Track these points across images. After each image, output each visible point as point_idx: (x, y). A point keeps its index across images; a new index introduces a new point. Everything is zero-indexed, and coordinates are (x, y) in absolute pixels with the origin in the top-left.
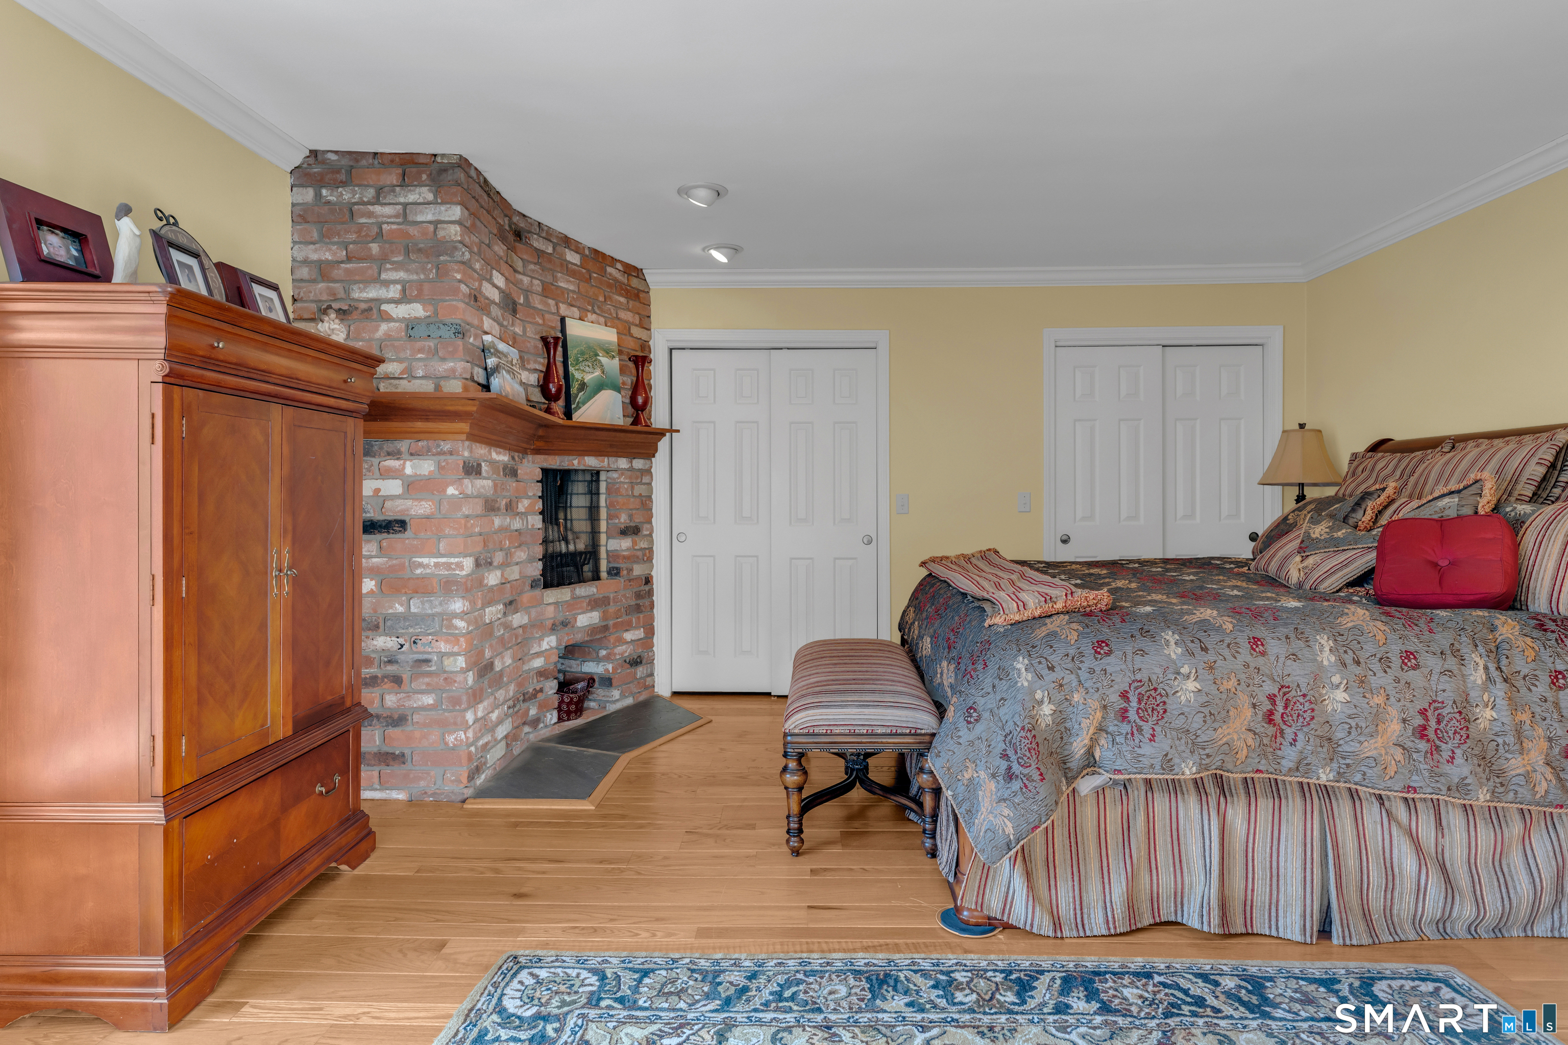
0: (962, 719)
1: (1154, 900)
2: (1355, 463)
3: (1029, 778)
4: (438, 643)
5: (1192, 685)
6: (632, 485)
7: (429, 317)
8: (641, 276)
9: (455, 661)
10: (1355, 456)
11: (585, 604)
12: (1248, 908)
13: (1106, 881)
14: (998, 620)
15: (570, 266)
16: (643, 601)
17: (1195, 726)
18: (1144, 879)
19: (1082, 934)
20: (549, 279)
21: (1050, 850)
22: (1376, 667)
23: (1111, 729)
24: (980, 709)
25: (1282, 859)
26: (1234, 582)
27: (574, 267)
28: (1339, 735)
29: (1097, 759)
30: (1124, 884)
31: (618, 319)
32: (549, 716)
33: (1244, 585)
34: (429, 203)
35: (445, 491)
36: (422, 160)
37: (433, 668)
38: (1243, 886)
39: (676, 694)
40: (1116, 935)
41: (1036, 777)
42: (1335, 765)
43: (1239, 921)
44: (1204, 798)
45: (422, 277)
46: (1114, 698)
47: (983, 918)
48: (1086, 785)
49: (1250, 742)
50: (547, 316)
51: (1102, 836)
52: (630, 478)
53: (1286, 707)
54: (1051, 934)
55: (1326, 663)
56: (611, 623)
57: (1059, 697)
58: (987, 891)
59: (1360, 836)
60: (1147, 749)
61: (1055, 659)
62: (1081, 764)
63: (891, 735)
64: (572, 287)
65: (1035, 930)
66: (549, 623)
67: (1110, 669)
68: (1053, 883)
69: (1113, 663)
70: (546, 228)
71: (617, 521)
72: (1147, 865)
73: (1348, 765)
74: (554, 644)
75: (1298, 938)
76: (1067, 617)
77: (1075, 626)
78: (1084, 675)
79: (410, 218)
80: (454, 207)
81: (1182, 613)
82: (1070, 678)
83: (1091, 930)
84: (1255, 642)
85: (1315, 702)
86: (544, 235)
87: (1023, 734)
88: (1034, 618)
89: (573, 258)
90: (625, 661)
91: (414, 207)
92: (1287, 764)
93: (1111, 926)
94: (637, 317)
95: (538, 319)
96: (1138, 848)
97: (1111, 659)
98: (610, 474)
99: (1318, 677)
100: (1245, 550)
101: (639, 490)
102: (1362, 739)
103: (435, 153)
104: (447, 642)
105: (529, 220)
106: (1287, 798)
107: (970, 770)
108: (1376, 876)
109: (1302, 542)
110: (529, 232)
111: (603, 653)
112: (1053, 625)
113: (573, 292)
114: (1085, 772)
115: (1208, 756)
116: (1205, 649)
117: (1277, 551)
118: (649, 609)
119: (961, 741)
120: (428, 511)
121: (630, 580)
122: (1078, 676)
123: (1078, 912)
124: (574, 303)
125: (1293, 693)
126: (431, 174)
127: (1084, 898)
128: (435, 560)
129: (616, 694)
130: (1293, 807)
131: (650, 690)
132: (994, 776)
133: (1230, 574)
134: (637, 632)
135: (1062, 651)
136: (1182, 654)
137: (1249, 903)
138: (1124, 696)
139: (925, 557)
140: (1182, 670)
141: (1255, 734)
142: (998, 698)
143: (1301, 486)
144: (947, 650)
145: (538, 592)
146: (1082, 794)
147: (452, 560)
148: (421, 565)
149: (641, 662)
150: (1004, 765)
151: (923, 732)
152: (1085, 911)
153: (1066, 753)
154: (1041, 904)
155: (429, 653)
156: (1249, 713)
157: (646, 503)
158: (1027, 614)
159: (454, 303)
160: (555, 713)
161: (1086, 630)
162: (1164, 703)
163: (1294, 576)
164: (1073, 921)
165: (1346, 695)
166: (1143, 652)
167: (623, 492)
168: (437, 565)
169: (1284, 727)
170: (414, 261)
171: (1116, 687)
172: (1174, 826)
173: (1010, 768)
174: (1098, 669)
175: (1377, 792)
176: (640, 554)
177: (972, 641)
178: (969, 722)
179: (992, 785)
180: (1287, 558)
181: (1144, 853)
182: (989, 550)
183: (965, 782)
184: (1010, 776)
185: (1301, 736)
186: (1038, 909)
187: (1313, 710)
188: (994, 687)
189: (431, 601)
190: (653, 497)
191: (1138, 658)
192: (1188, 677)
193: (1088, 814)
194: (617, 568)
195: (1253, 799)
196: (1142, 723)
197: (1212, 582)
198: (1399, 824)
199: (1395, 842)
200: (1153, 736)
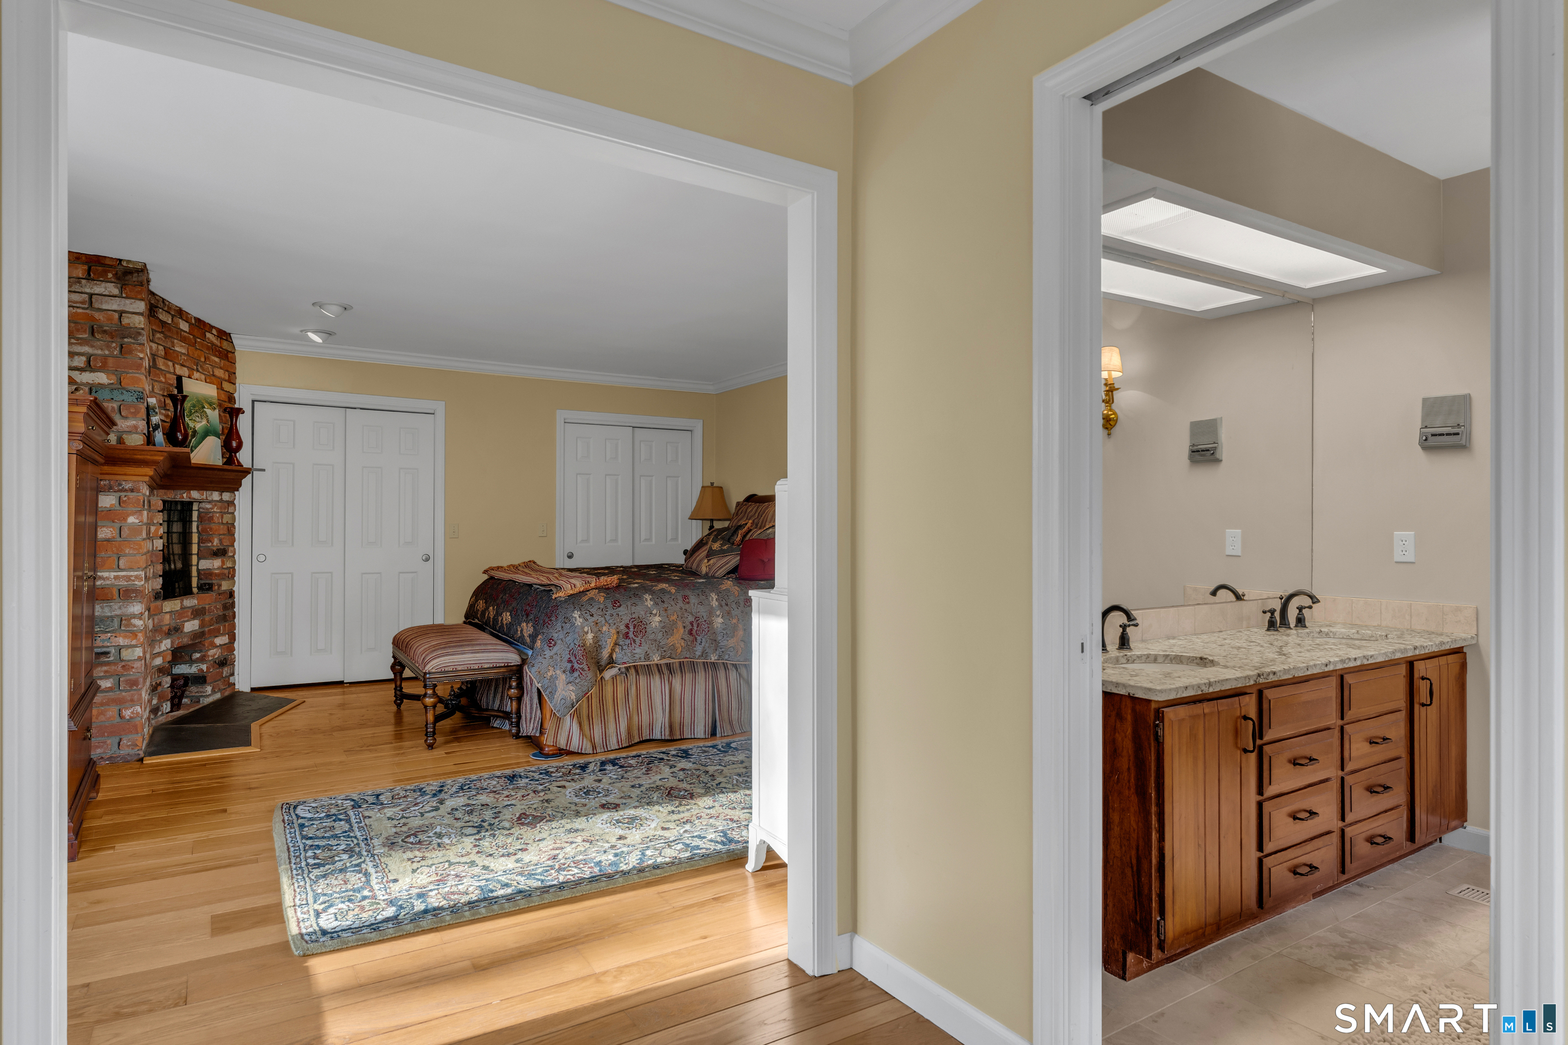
0: (546, 645)
1: (640, 729)
2: (738, 508)
3: (583, 669)
4: (117, 639)
5: (657, 619)
6: (222, 514)
7: (112, 384)
8: (229, 340)
9: (133, 652)
10: (738, 503)
11: (190, 614)
12: (682, 726)
13: (617, 722)
14: (561, 594)
15: (183, 333)
16: (227, 612)
17: (659, 638)
18: (635, 718)
19: (606, 750)
20: (169, 345)
21: (590, 710)
22: (734, 606)
23: (621, 643)
24: (555, 639)
25: (696, 701)
26: (676, 574)
27: (185, 334)
28: (719, 638)
29: (614, 659)
30: (626, 722)
31: (214, 375)
32: (165, 706)
33: (680, 575)
34: (115, 296)
35: (125, 519)
36: (108, 262)
37: (112, 659)
38: (679, 716)
39: (253, 689)
40: (622, 748)
41: (586, 669)
42: (717, 652)
43: (678, 733)
44: (662, 676)
45: (107, 352)
46: (622, 627)
47: (556, 750)
48: (608, 674)
49: (683, 644)
50: (168, 375)
51: (616, 700)
52: (221, 508)
53: (697, 627)
54: (591, 752)
55: (714, 606)
56: (206, 629)
57: (595, 629)
58: (559, 735)
59: (728, 686)
60: (638, 650)
61: (593, 611)
62: (607, 662)
63: (493, 668)
64: (184, 351)
65: (583, 752)
66: (165, 629)
67: (620, 614)
68: (591, 727)
69: (622, 610)
70: (167, 303)
71: (210, 544)
72: (636, 712)
73: (723, 652)
74: (169, 646)
75: (703, 736)
76: (597, 590)
77: (602, 594)
78: (608, 617)
79: (96, 305)
80: (138, 302)
81: (652, 586)
82: (601, 619)
83: (611, 747)
84: (685, 597)
85: (710, 623)
86: (166, 309)
87: (579, 648)
88: (580, 592)
89: (184, 326)
90: (215, 662)
91: (100, 297)
92: (698, 653)
93: (620, 744)
94: (227, 374)
95: (162, 378)
96: (633, 703)
97: (621, 609)
98: (203, 505)
99: (711, 612)
100: (680, 560)
101: (227, 518)
102: (728, 639)
103: (121, 258)
104: (125, 637)
105: (157, 297)
106: (698, 672)
107: (551, 671)
108: (734, 704)
109: (708, 552)
110: (157, 307)
111: (198, 655)
112: (591, 594)
113: (184, 354)
114: (608, 667)
115: (665, 651)
116: (663, 602)
117: (697, 557)
118: (232, 618)
119: (545, 656)
120: (109, 536)
121: (220, 594)
122: (605, 619)
123: (604, 740)
124: (185, 364)
125: (700, 620)
126: (116, 274)
127: (607, 732)
128: (116, 574)
129: (209, 689)
130: (701, 676)
131: (232, 687)
132: (564, 672)
133: (674, 571)
134: (224, 638)
135: (597, 606)
136: (653, 605)
137: (682, 724)
138: (627, 626)
139: (486, 568)
140: (653, 612)
141: (685, 640)
142: (565, 633)
143: (712, 520)
144: (525, 616)
145: (159, 603)
146: (606, 679)
147: (132, 573)
148: (101, 578)
149: (226, 664)
150: (569, 665)
151: (512, 664)
152: (607, 738)
153: (599, 657)
154: (586, 737)
155: (108, 647)
156: (682, 630)
157: (230, 530)
158: (576, 590)
159: (137, 375)
160: (169, 703)
161: (609, 596)
162: (646, 628)
163: (704, 570)
164: (601, 744)
165: (722, 620)
166: (635, 604)
167: (216, 520)
168: (116, 578)
169: (697, 636)
170: (99, 340)
171: (623, 622)
172: (649, 691)
173: (573, 666)
174: (615, 614)
175: (734, 663)
176: (226, 572)
177: (545, 607)
178: (550, 647)
179: (564, 676)
180: (701, 561)
181: (635, 706)
182: (530, 561)
183: (549, 678)
184: (573, 670)
185: (704, 640)
186: (585, 740)
187: (709, 627)
188: (562, 627)
189: (110, 606)
190: (236, 524)
191: (633, 608)
192: (656, 615)
193: (609, 689)
194: (209, 584)
195: (684, 674)
196: (635, 638)
197: (665, 574)
198: (744, 679)
199: (742, 687)
200: (641, 644)
